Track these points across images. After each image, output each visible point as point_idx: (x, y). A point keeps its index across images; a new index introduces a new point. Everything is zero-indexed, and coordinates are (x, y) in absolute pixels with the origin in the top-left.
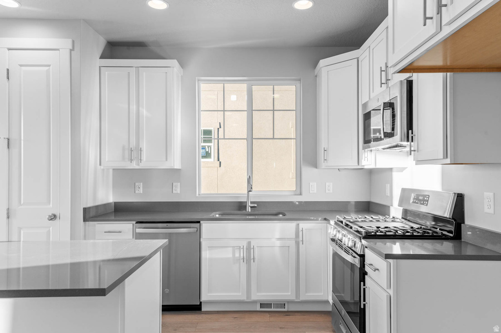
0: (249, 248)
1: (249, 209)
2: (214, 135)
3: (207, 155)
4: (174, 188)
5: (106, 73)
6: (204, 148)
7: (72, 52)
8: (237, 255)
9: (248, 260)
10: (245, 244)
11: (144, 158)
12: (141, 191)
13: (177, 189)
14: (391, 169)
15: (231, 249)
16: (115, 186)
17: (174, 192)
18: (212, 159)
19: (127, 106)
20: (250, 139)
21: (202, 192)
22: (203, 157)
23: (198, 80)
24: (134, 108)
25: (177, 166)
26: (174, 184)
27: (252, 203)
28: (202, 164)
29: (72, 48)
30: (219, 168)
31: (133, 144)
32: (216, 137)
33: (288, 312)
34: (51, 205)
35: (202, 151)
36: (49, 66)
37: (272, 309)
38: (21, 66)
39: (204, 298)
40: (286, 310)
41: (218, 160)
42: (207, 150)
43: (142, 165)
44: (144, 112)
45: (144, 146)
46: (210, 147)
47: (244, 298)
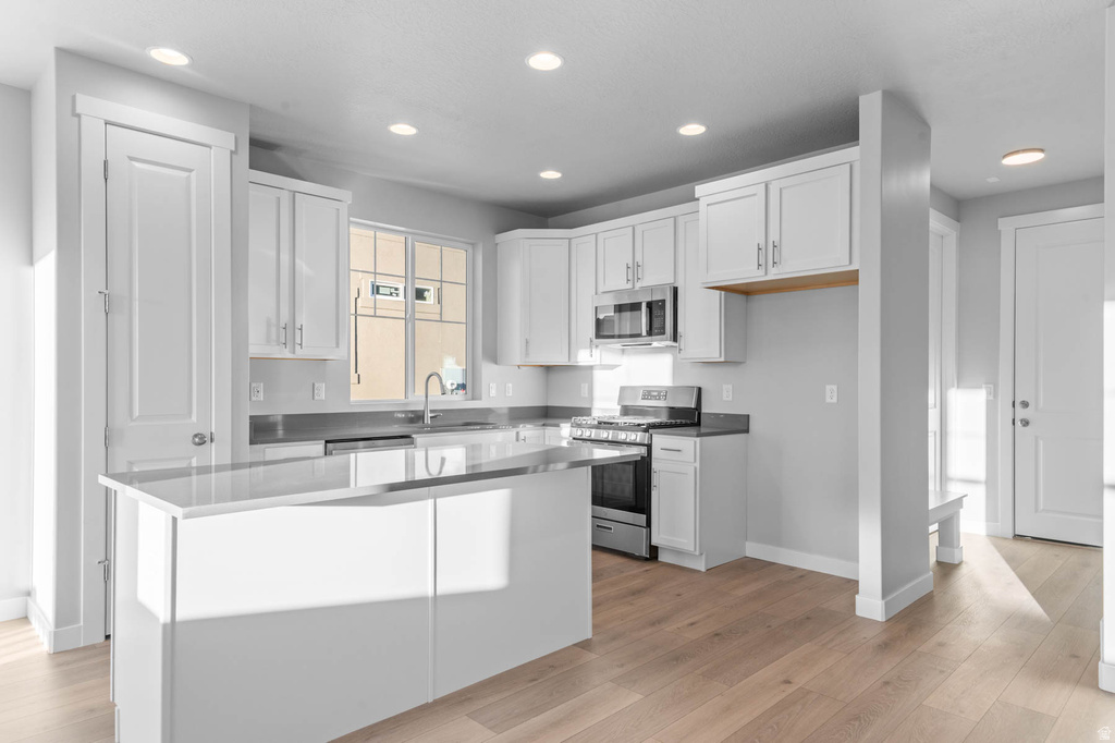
1: (428, 421)
4: (316, 392)
7: (234, 156)
12: (261, 397)
13: (321, 394)
14: (591, 368)
17: (316, 397)
23: (350, 222)
24: (285, 259)
26: (316, 385)
27: (432, 411)
29: (233, 149)
34: (194, 418)
36: (190, 171)
38: (131, 159)
44: (301, 265)
45: (302, 319)
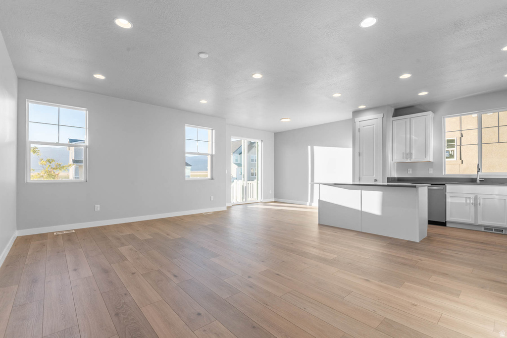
0: (476, 198)
1: (478, 181)
2: (457, 143)
3: (451, 156)
4: (429, 171)
5: (395, 123)
6: (448, 152)
7: (383, 118)
8: (468, 202)
9: (476, 204)
10: (473, 196)
11: (414, 157)
12: (411, 172)
13: (431, 172)
15: (464, 198)
16: (397, 170)
17: (429, 173)
18: (456, 158)
19: (405, 136)
20: (480, 144)
21: (446, 173)
22: (447, 158)
24: (408, 136)
25: (432, 160)
26: (429, 169)
27: (481, 178)
28: (446, 162)
30: (461, 165)
31: (408, 151)
32: (459, 144)
33: (505, 234)
34: (375, 176)
35: (446, 154)
36: (374, 125)
37: (493, 232)
38: (363, 126)
39: (448, 219)
40: (504, 233)
41: (461, 159)
42: (451, 153)
43: (413, 160)
44: (413, 137)
45: (414, 152)
46: (454, 151)
47: (473, 222)
